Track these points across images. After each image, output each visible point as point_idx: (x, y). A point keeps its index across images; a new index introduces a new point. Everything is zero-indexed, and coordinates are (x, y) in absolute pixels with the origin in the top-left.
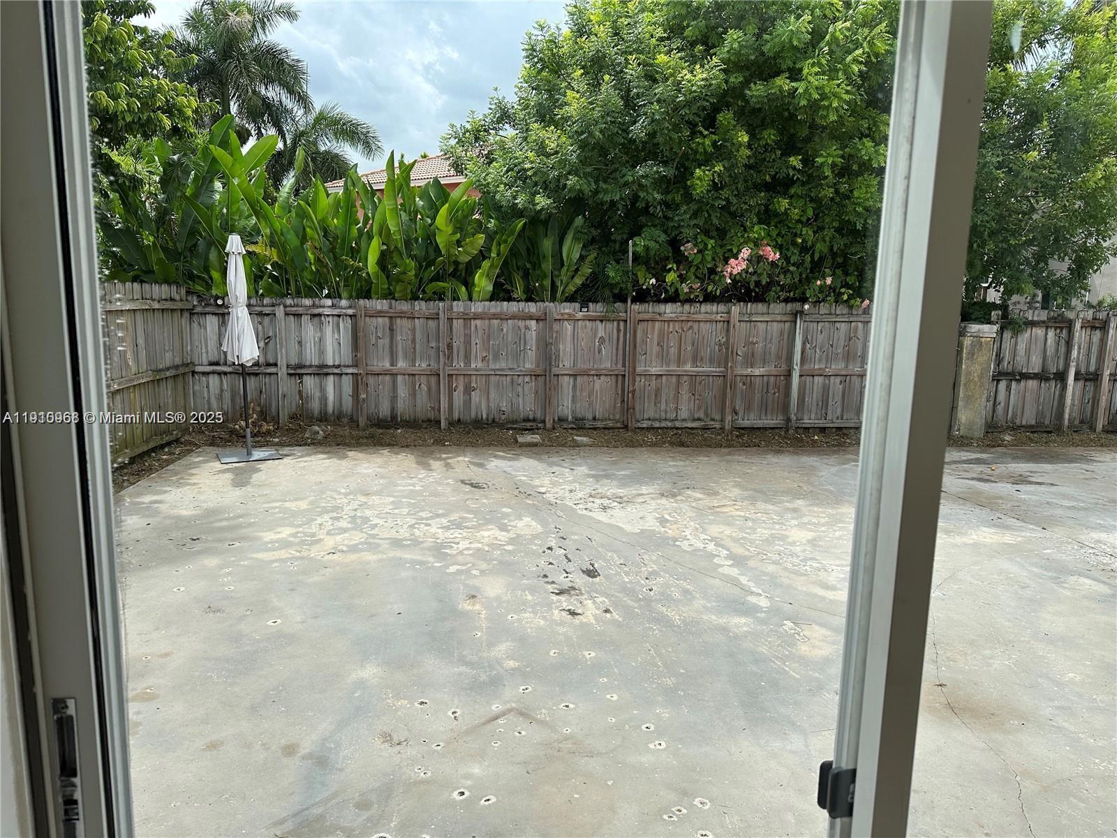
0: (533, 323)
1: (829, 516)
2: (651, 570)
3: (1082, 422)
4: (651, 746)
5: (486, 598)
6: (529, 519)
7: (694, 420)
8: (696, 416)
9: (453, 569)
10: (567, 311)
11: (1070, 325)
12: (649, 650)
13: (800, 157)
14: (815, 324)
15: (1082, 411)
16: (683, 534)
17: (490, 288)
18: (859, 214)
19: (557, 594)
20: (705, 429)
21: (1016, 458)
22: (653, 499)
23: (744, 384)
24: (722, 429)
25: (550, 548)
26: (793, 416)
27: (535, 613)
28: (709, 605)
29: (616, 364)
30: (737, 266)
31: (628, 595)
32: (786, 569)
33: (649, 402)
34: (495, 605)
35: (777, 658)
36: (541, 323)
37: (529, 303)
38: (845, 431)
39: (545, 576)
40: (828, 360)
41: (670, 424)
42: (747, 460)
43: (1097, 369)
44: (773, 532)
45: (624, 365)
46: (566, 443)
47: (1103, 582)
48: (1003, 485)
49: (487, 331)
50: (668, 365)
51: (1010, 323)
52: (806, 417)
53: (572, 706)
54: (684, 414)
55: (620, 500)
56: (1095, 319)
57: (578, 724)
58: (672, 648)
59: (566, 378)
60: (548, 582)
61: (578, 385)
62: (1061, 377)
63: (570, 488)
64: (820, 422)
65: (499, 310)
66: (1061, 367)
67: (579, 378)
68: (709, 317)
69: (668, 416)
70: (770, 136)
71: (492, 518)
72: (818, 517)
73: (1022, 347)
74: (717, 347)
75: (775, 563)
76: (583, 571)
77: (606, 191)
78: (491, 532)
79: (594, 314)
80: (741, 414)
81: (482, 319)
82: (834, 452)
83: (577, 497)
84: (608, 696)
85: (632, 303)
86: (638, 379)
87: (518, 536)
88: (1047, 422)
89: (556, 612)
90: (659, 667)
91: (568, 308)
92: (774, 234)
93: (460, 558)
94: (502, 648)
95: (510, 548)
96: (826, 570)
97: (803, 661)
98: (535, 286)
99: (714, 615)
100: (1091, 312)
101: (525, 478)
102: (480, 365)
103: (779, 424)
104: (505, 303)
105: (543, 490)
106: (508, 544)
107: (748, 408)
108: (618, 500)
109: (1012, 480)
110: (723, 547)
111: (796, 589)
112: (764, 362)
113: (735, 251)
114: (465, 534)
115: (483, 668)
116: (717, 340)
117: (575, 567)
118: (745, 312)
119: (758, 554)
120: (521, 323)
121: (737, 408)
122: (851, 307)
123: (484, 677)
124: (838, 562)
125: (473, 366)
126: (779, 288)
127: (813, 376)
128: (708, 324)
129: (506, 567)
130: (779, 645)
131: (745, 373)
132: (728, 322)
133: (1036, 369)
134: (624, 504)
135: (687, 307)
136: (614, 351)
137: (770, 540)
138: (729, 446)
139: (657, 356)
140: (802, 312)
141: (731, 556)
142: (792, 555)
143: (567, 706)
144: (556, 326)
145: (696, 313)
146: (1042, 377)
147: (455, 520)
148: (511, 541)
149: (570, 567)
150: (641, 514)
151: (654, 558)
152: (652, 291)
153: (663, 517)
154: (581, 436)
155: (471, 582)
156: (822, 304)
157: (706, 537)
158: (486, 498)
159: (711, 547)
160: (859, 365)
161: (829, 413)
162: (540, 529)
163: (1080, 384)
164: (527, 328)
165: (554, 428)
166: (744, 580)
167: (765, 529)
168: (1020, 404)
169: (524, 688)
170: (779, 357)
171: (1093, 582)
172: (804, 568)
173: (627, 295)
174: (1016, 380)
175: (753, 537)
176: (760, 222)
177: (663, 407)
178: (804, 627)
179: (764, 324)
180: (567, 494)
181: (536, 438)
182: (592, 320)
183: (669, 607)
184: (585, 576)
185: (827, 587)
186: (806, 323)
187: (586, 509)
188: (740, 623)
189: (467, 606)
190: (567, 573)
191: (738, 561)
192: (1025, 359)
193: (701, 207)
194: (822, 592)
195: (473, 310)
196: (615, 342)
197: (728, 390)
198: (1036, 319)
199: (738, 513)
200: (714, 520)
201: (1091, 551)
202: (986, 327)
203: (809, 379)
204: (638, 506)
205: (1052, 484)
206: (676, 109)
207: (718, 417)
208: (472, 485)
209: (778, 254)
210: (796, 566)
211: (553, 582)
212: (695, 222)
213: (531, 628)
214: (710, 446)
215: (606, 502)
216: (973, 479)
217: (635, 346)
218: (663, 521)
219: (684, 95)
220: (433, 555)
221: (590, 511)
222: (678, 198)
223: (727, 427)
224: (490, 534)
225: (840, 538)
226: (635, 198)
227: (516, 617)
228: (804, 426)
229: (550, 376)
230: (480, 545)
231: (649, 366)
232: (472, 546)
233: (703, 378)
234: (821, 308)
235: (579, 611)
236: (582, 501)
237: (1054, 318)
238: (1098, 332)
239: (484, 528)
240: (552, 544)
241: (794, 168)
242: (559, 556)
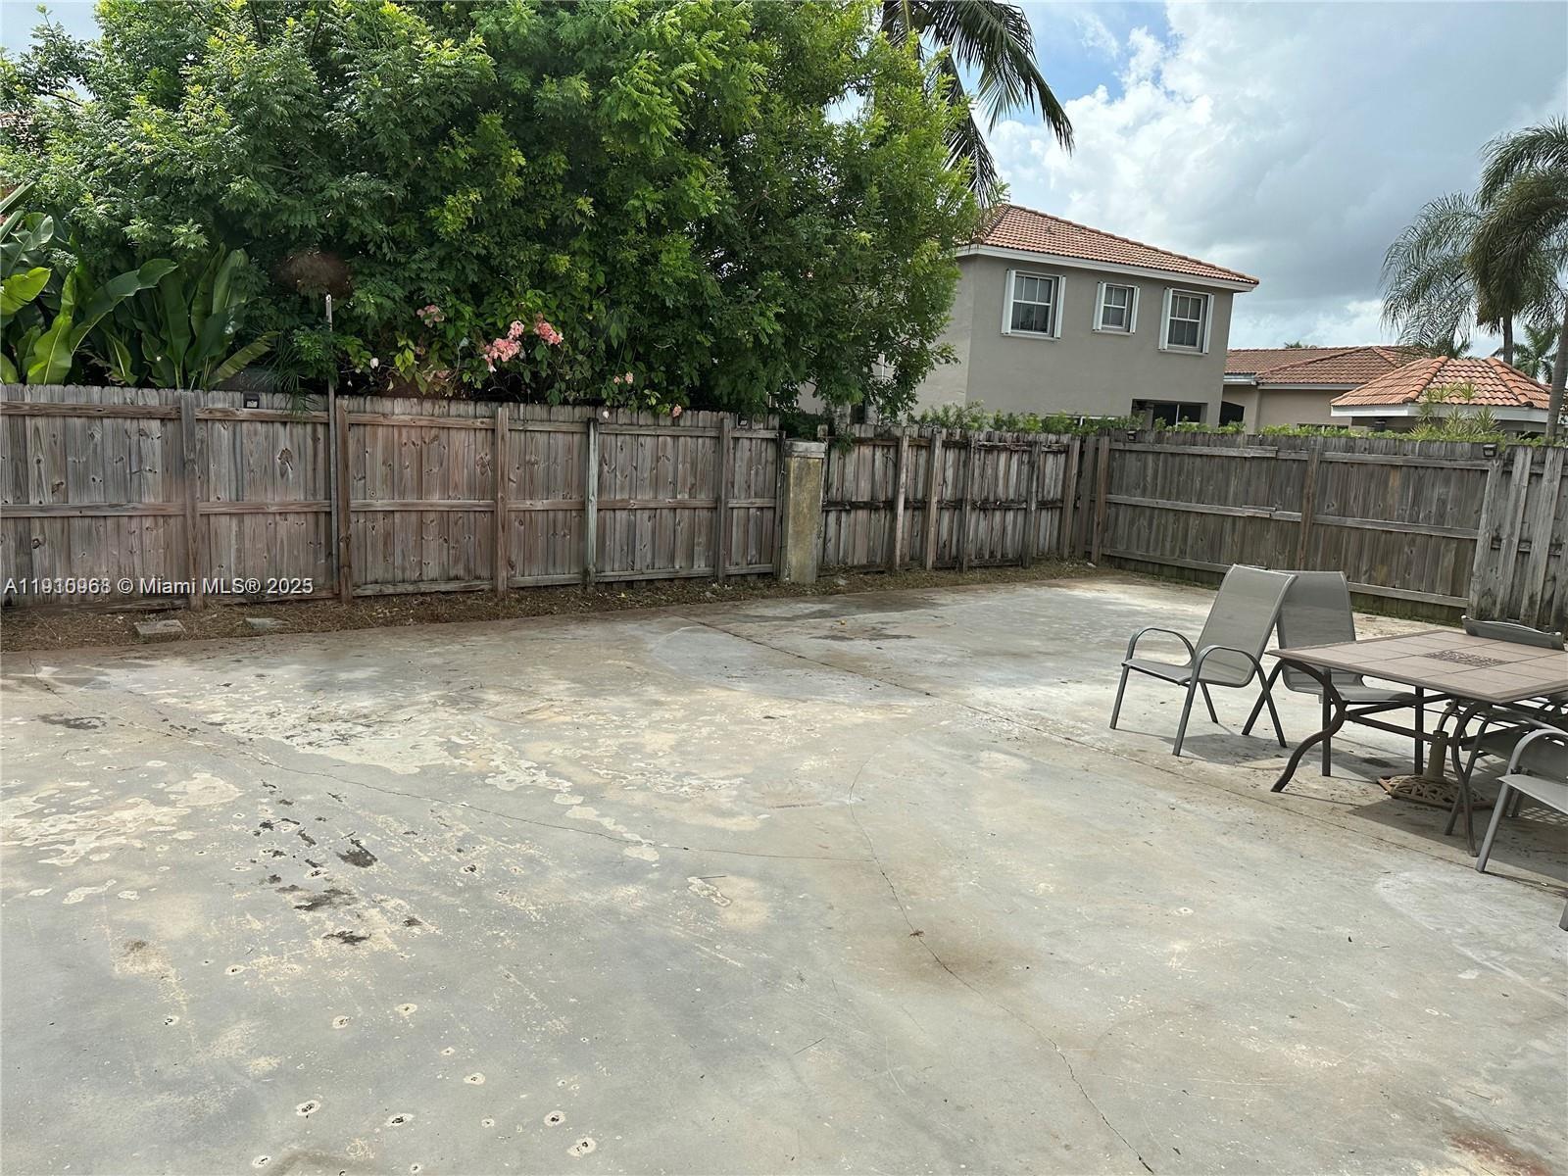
0: (155, 425)
1: (684, 706)
2: (460, 834)
3: (912, 559)
4: (573, 1152)
5: (167, 942)
6: (208, 776)
7: (449, 579)
8: (452, 573)
9: (76, 896)
10: (220, 406)
11: (896, 443)
12: (507, 977)
13: (591, 200)
14: (613, 438)
15: (912, 546)
16: (492, 763)
17: (67, 363)
18: (667, 287)
19: (309, 908)
20: (467, 592)
21: (860, 607)
22: (421, 712)
23: (521, 523)
24: (494, 590)
25: (266, 825)
26: (591, 566)
27: (278, 953)
28: (573, 876)
29: (314, 494)
30: (506, 349)
31: (437, 885)
32: (659, 795)
33: (374, 555)
34: (191, 953)
35: (701, 941)
36: (170, 426)
37: (146, 391)
38: (658, 585)
39: (275, 879)
40: (634, 488)
41: (410, 588)
42: (544, 636)
43: (925, 495)
44: (622, 741)
45: (328, 497)
46: (233, 630)
47: (1016, 755)
48: (861, 642)
49: (59, 438)
50: (402, 494)
51: (838, 441)
52: (608, 568)
53: (408, 1117)
54: (432, 570)
55: (366, 719)
56: (920, 436)
57: (432, 1149)
58: (543, 965)
59: (224, 520)
60: (283, 890)
61: (247, 531)
62: (890, 505)
63: (267, 709)
64: (627, 573)
65: (82, 401)
66: (890, 494)
67: (247, 520)
68: (462, 422)
69: (407, 575)
70: (558, 162)
71: (126, 785)
72: (671, 710)
73: (850, 470)
74: (478, 469)
75: (643, 788)
76: (344, 858)
77: (292, 211)
78: (139, 810)
79: (270, 411)
80: (519, 569)
81: (48, 415)
82: (653, 614)
83: (286, 725)
84: (468, 1080)
85: (336, 396)
86: (353, 518)
87: (196, 810)
88: (878, 560)
89: (318, 942)
90: (533, 1003)
91: (220, 401)
92: (553, 304)
93: (86, 872)
94: (235, 1037)
95: (185, 835)
96: (711, 788)
97: (737, 937)
98: (154, 363)
99: (587, 890)
100: (916, 427)
101: (175, 700)
102: (49, 499)
103: (574, 579)
104: (96, 389)
105: (217, 718)
106: (180, 829)
107: (529, 559)
108: (362, 721)
109: (866, 635)
110: (560, 775)
111: (684, 824)
112: (548, 491)
113: (500, 325)
114: (82, 822)
115: (206, 1086)
116: (478, 458)
117: (324, 851)
118: (516, 417)
119: (614, 778)
120: (131, 426)
121: (513, 559)
122: (656, 416)
123: (214, 1106)
124: (722, 774)
125: (34, 501)
126: (564, 386)
127: (614, 510)
128: (463, 433)
129: (187, 875)
130: (696, 920)
131: (522, 506)
132: (493, 430)
133: (864, 496)
134: (375, 728)
135: (427, 405)
136: (310, 473)
137: (623, 753)
138: (509, 617)
139: (384, 482)
140: (595, 420)
141: (577, 790)
142: (660, 772)
143: (400, 1120)
144: (200, 432)
145: (443, 416)
146: (871, 506)
147: (52, 796)
148: (185, 823)
149: (317, 853)
150: (411, 741)
151: (460, 813)
152: (371, 379)
153: (449, 740)
154: (258, 616)
155: (123, 916)
156: (621, 410)
157: (529, 764)
158: (106, 745)
159: (542, 778)
160: (670, 494)
161: (637, 560)
162: (235, 792)
163: (910, 512)
164: (142, 433)
165: (206, 606)
166: (608, 823)
167: (609, 737)
168: (851, 541)
169: (304, 1106)
170: (568, 485)
171: (1007, 757)
172: (683, 790)
173: (327, 381)
174: (846, 510)
175: (597, 752)
176: (533, 287)
177: (398, 561)
178: (718, 882)
179: (546, 436)
180: (266, 721)
181: (175, 625)
182: (267, 422)
183: (512, 893)
184: (349, 866)
185: (723, 814)
186: (601, 437)
187: (310, 744)
188: (628, 895)
189: (132, 967)
190: (314, 866)
191: (591, 794)
192: (854, 484)
193: (451, 254)
194: (720, 823)
195: (28, 400)
196: (310, 458)
197: (500, 533)
198: (863, 435)
199: (562, 718)
200: (529, 734)
201: (986, 717)
202: (813, 446)
203: (609, 514)
204: (401, 727)
205: (909, 637)
206: (408, 95)
207: (485, 573)
208: (67, 723)
209: (561, 335)
210: (670, 788)
211: (294, 888)
212: (443, 275)
213: (280, 984)
214: (480, 618)
215: (343, 728)
216: (826, 637)
217: (347, 467)
218: (452, 749)
219: (423, 77)
220: (23, 874)
221: (320, 746)
222: (411, 232)
223: (501, 587)
224: (133, 814)
225: (709, 737)
226: (343, 226)
227: (242, 968)
228: (607, 580)
229: (193, 517)
230: (122, 840)
231: (371, 498)
232: (106, 843)
233: (460, 515)
234: (620, 415)
235: (361, 933)
236: (298, 730)
237: (881, 435)
238: (924, 452)
239: (120, 804)
240: (268, 815)
241: (581, 213)
242: (289, 836)
